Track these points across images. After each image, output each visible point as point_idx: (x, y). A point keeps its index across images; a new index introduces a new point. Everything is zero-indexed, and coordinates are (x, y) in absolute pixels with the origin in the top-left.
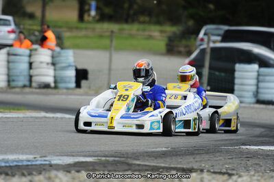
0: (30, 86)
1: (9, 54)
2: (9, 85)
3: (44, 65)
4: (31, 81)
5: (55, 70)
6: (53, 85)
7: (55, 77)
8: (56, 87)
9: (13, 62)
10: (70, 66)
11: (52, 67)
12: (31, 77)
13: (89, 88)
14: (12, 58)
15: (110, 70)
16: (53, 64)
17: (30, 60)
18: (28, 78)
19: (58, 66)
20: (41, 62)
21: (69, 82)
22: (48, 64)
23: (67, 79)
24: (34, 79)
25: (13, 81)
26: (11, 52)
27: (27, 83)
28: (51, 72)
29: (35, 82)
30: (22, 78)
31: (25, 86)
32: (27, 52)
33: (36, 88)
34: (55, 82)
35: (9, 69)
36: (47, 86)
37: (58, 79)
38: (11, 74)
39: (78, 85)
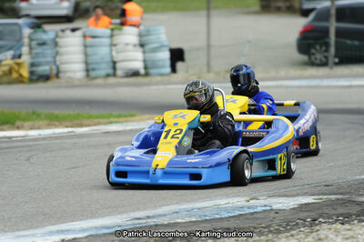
0: (114, 75)
1: (85, 36)
2: (88, 76)
3: (130, 47)
4: (114, 68)
5: (144, 52)
6: (142, 71)
7: (145, 61)
8: (147, 74)
9: (92, 46)
10: (162, 46)
11: (141, 49)
12: (114, 63)
13: (187, 72)
14: (89, 41)
15: (209, 46)
16: (142, 45)
17: (112, 41)
18: (111, 65)
19: (148, 47)
20: (127, 44)
21: (163, 67)
22: (135, 45)
23: (161, 63)
24: (118, 65)
25: (94, 69)
26: (87, 34)
27: (111, 71)
28: (139, 55)
29: (121, 69)
30: (104, 66)
31: (108, 76)
32: (108, 32)
33: (122, 77)
34: (146, 68)
35: (86, 55)
36: (136, 74)
37: (149, 64)
38: (89, 61)
39: (174, 70)
